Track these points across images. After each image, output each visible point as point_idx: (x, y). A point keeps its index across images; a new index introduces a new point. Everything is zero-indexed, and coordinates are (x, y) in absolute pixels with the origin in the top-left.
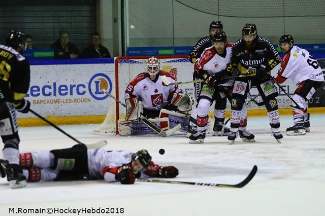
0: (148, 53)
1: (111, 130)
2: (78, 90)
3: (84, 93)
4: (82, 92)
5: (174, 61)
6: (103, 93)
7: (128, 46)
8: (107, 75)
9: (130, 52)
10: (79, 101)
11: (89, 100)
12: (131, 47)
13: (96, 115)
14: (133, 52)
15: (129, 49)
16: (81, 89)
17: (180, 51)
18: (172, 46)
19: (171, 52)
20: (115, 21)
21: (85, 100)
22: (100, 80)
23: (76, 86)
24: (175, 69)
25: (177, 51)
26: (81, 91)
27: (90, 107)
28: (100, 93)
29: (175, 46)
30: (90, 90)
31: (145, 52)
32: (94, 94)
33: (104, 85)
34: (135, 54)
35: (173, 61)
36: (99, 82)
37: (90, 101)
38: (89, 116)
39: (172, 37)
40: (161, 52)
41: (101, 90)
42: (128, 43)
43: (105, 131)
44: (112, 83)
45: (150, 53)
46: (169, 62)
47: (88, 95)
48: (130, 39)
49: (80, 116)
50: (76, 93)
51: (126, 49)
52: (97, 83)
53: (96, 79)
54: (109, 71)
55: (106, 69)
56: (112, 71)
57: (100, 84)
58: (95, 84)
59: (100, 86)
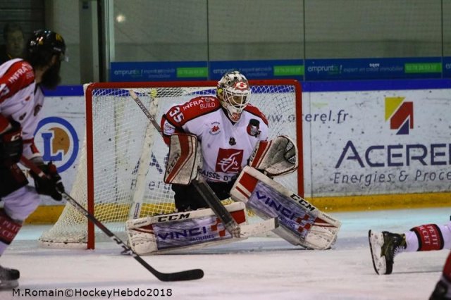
0: (154, 74)
1: (77, 238)
6: (59, 158)
7: (112, 59)
8: (68, 120)
9: (117, 72)
12: (119, 61)
14: (124, 73)
15: (115, 66)
17: (222, 71)
18: (206, 60)
19: (202, 72)
20: (85, 5)
22: (53, 132)
25: (215, 71)
28: (53, 159)
29: (211, 60)
31: (148, 72)
33: (62, 142)
34: (127, 76)
36: (50, 135)
39: (206, 41)
40: (181, 72)
41: (54, 152)
42: (112, 54)
43: (65, 239)
44: (79, 137)
45: (157, 74)
48: (117, 45)
51: (107, 66)
52: (46, 137)
54: (72, 113)
55: (67, 108)
56: (79, 113)
57: (54, 140)
58: (42, 139)
59: (53, 144)
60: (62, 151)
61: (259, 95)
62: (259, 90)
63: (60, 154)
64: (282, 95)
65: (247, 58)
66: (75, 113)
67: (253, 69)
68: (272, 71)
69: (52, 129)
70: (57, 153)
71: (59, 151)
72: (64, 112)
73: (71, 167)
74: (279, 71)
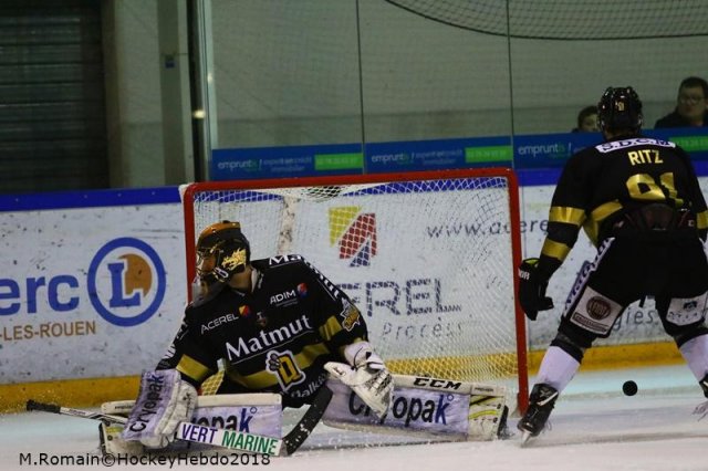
0: (280, 165)
2: (53, 295)
3: (73, 304)
4: (67, 301)
5: (369, 191)
6: (136, 301)
7: (215, 145)
8: (148, 242)
9: (222, 165)
10: (57, 331)
11: (92, 328)
12: (223, 147)
13: (114, 377)
14: (233, 165)
15: (218, 155)
16: (65, 293)
17: (385, 159)
18: (358, 140)
19: (354, 161)
20: (169, 62)
21: (77, 329)
22: (125, 261)
23: (47, 282)
24: (373, 215)
25: (375, 159)
26: (63, 299)
27: (95, 349)
28: (128, 303)
29: (367, 141)
30: (93, 295)
31: (270, 162)
32: (106, 305)
33: (139, 276)
34: (239, 170)
35: (364, 191)
36: (121, 266)
37: (93, 331)
38: (94, 381)
39: (359, 112)
40: (322, 162)
41: (128, 292)
42: (213, 138)
44: (166, 269)
45: (284, 165)
46: (351, 194)
47: (86, 311)
48: (221, 123)
49: (64, 381)
50: (48, 307)
51: (207, 156)
52: (115, 269)
53: (114, 256)
54: (154, 231)
55: (147, 224)
56: (165, 231)
57: (127, 274)
58: (109, 274)
59: (127, 279)
60: (141, 291)
61: (449, 192)
62: (449, 183)
63: (138, 295)
64: (485, 192)
65: (419, 137)
66: (159, 231)
67: (433, 153)
68: (463, 157)
69: (124, 257)
70: (133, 295)
71: (135, 291)
72: (142, 230)
73: (155, 316)
74: (474, 155)
